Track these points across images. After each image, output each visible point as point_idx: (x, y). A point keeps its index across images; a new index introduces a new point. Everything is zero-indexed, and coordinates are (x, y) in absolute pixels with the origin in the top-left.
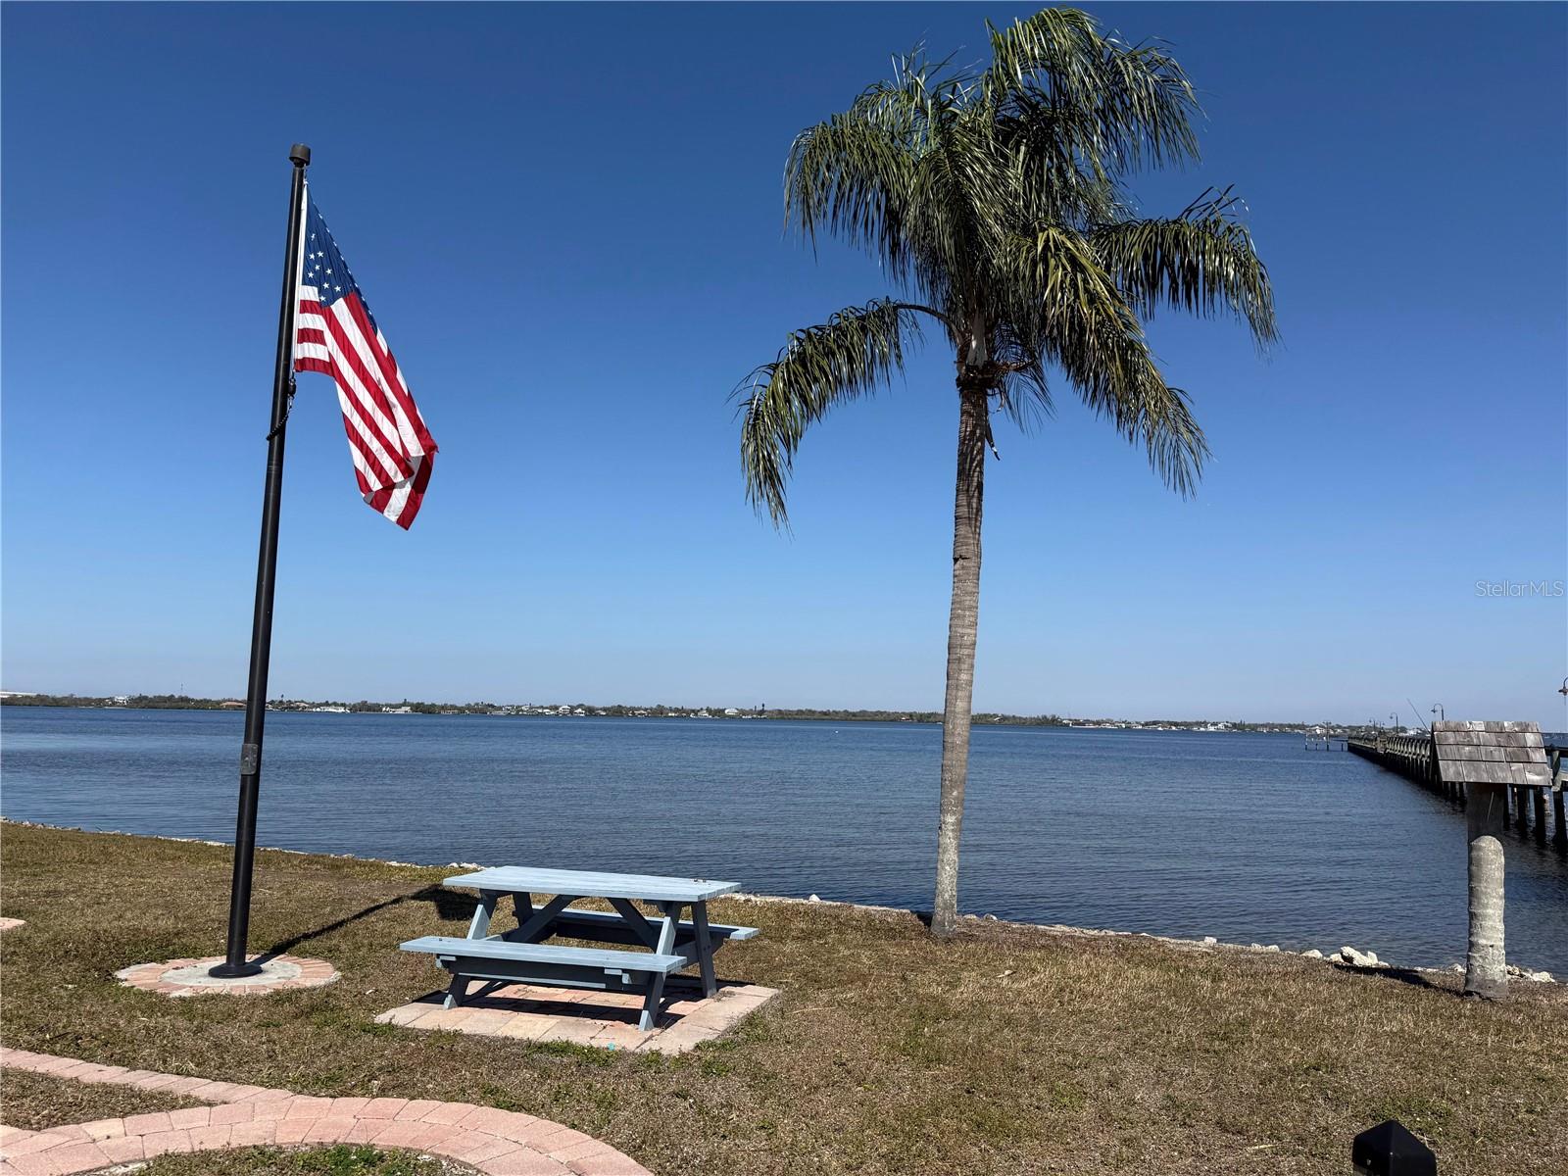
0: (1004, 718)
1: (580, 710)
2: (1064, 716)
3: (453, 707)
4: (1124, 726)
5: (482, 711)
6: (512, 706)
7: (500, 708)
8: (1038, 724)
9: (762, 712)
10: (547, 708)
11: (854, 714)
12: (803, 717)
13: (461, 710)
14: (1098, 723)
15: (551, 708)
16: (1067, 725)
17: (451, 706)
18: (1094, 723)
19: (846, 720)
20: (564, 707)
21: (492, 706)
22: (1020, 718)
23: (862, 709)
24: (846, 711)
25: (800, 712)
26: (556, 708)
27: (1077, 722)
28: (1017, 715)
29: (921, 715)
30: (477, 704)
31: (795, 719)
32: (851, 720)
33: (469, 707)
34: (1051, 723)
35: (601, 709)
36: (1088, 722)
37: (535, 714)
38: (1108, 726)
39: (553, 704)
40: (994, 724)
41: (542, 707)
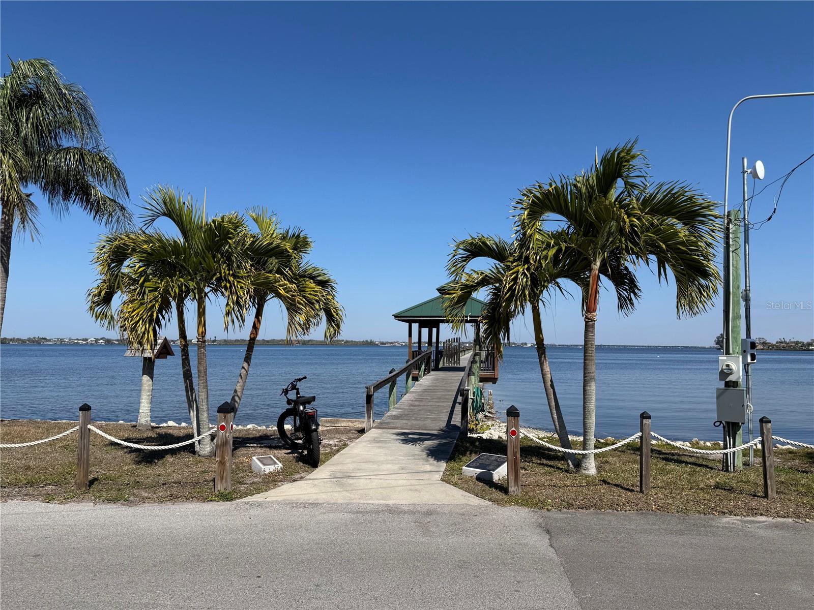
0: (347, 342)
1: (101, 341)
2: (377, 340)
3: (18, 340)
4: (404, 344)
5: (37, 342)
6: (58, 339)
7: (50, 340)
8: (364, 344)
9: (214, 341)
10: (81, 340)
11: (268, 341)
12: (239, 343)
13: (24, 341)
14: (392, 343)
15: (83, 340)
16: (377, 344)
17: (17, 339)
18: (390, 343)
19: (263, 344)
20: (91, 339)
21: (45, 339)
22: (355, 341)
23: (272, 339)
24: (263, 340)
25: (237, 341)
26: (86, 340)
27: (383, 343)
28: (354, 340)
29: (304, 341)
30: (34, 338)
31: (233, 344)
32: (265, 344)
33: (29, 340)
34: (370, 344)
35: (116, 340)
36: (387, 342)
37: (72, 344)
38: (397, 344)
39: (84, 338)
40: (341, 345)
41: (78, 339)
